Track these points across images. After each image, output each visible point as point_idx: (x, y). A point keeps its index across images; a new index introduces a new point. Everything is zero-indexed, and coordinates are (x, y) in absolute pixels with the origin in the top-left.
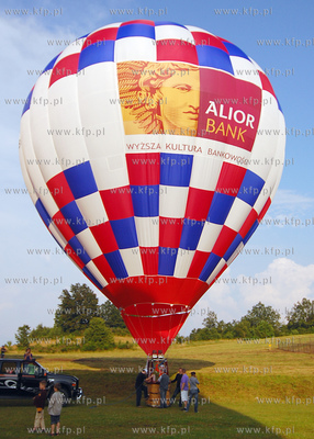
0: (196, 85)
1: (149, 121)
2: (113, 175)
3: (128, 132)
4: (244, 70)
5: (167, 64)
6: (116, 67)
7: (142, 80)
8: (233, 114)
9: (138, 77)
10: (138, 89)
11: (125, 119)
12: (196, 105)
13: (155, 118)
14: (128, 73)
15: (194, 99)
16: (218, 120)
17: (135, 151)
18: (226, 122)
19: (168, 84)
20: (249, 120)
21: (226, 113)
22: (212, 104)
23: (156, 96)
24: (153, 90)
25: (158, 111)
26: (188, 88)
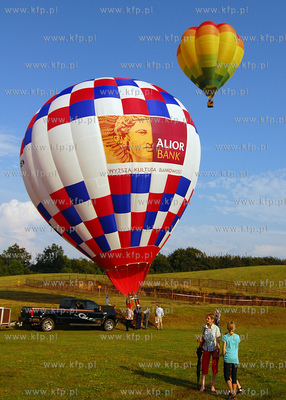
0: (149, 129)
1: (122, 155)
2: (101, 189)
3: (109, 161)
4: (176, 112)
5: (130, 116)
6: (97, 119)
7: (116, 128)
8: (172, 145)
9: (113, 126)
10: (114, 134)
11: (107, 154)
12: (151, 142)
13: (126, 153)
14: (106, 123)
15: (149, 138)
16: (164, 150)
18: (169, 150)
19: (133, 130)
20: (181, 146)
21: (168, 144)
22: (160, 140)
23: (126, 139)
24: (124, 135)
25: (128, 148)
26: (145, 132)
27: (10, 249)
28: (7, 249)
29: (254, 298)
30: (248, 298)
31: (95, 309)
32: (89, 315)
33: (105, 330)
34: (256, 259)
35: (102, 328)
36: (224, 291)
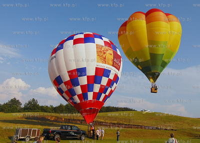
2: (91, 72)
3: (97, 62)
7: (102, 50)
10: (101, 52)
12: (112, 59)
13: (104, 60)
15: (112, 57)
16: (116, 63)
17: (98, 67)
19: (107, 52)
23: (105, 55)
24: (104, 53)
25: (105, 58)
26: (111, 54)
27: (12, 100)
28: (10, 100)
29: (129, 125)
30: (126, 125)
31: (77, 130)
32: (75, 133)
33: (81, 140)
34: (120, 108)
35: (80, 139)
36: (116, 122)
